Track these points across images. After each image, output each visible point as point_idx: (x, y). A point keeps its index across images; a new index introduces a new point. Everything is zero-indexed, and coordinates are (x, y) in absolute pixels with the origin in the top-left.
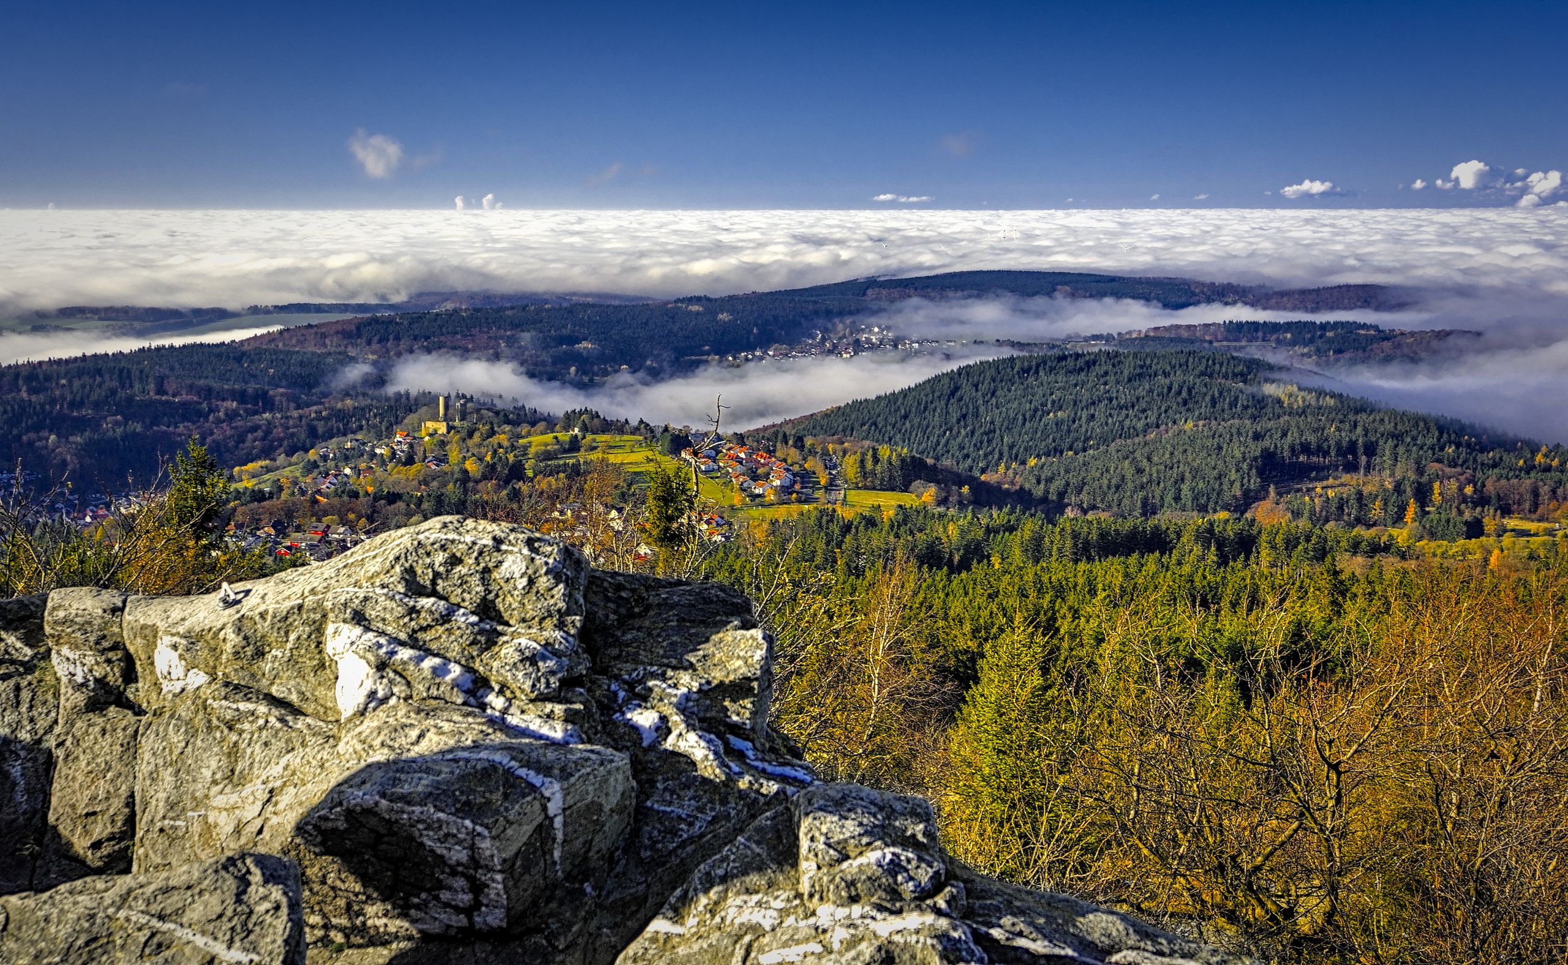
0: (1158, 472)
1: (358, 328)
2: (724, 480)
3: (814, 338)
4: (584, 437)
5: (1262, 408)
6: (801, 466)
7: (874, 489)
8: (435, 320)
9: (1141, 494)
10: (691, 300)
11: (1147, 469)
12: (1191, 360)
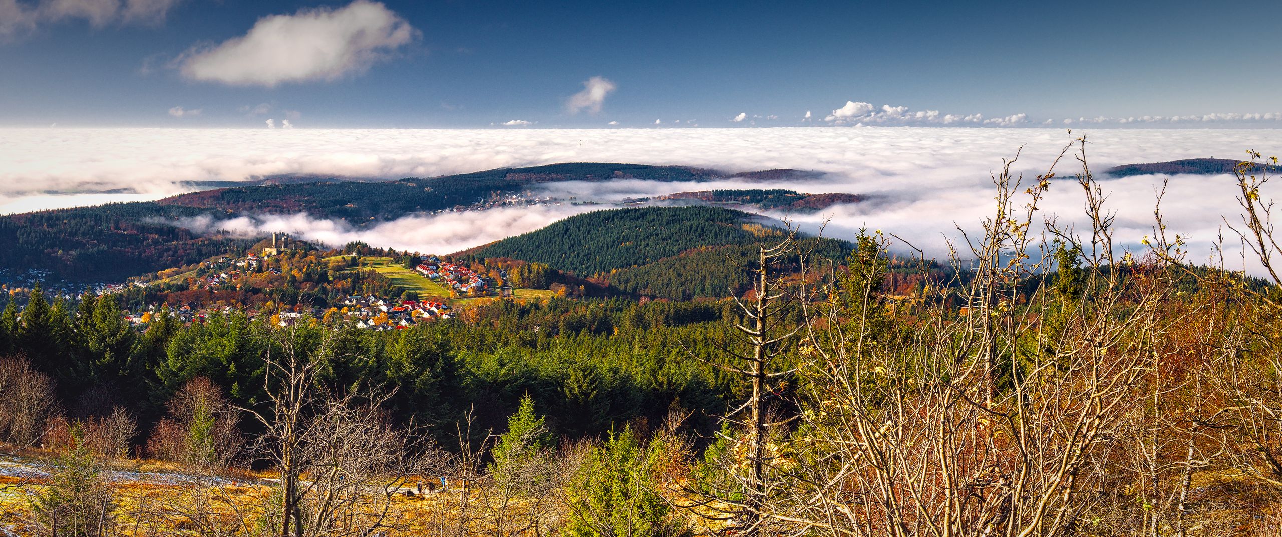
0: (691, 275)
1: (223, 195)
2: (442, 284)
3: (479, 203)
4: (359, 258)
5: (743, 238)
6: (487, 275)
7: (529, 288)
8: (265, 191)
9: (681, 289)
10: (408, 180)
11: (684, 274)
12: (701, 211)
